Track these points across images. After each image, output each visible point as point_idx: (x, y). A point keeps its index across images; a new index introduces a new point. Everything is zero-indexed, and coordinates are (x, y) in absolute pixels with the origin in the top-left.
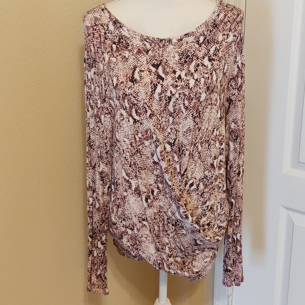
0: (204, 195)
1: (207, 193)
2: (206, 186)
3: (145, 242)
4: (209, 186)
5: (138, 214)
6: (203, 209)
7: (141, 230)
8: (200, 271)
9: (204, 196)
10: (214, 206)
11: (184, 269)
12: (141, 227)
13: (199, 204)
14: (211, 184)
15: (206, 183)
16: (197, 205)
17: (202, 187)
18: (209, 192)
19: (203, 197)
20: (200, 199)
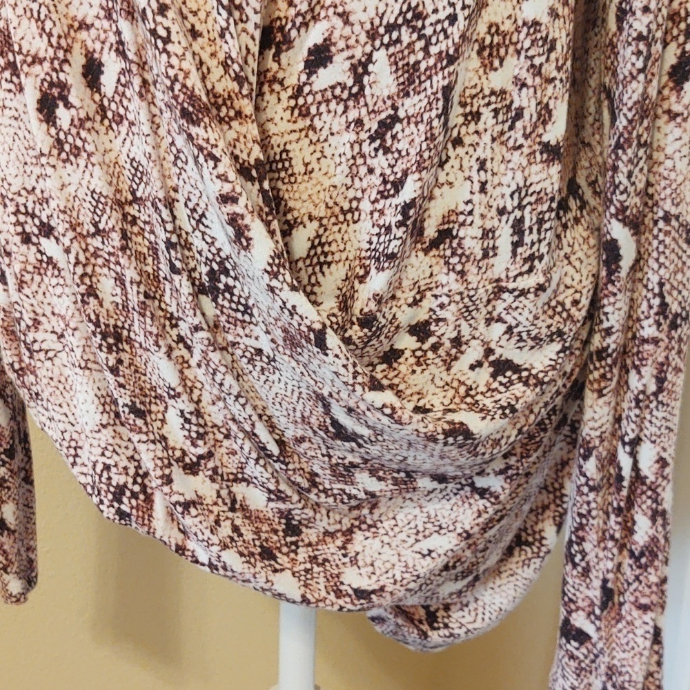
0: (394, 137)
1: (416, 124)
2: (410, 78)
3: (51, 354)
4: (430, 77)
5: (14, 189)
6: (381, 222)
7: (34, 287)
8: (382, 589)
9: (396, 145)
10: (463, 224)
11: (283, 559)
12: (30, 268)
13: (363, 191)
14: (442, 69)
15: (412, 59)
16: (351, 194)
17: (383, 79)
18: (426, 116)
19: (387, 151)
20: (369, 161)
